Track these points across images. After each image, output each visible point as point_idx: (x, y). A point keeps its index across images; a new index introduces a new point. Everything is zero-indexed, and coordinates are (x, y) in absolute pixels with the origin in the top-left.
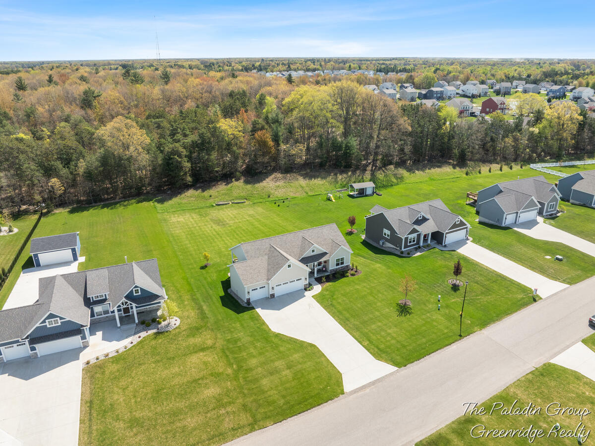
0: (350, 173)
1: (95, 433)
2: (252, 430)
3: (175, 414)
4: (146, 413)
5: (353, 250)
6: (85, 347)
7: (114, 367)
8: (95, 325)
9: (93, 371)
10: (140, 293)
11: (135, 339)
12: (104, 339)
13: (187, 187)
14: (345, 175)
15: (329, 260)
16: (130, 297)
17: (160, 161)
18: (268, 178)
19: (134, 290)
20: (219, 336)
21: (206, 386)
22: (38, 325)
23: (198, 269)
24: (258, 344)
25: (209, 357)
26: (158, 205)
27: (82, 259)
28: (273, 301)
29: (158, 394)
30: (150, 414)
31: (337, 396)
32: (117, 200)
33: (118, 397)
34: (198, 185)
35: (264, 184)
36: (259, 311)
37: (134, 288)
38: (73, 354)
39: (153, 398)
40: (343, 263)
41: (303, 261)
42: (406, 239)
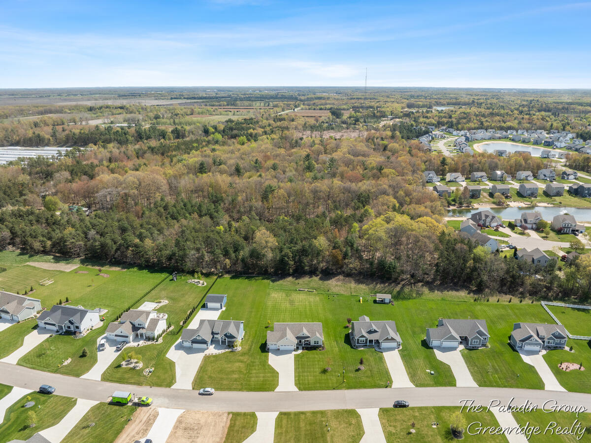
0: (387, 284)
1: (199, 376)
2: (240, 391)
3: (222, 379)
4: (215, 376)
6: (208, 349)
7: (212, 359)
8: (212, 342)
9: (207, 358)
10: (229, 335)
11: (223, 351)
12: (214, 348)
13: (289, 275)
14: (382, 285)
15: (310, 340)
16: (225, 335)
17: (278, 258)
18: (334, 278)
20: (250, 359)
21: (235, 374)
22: (195, 337)
23: (264, 328)
24: (260, 366)
25: (242, 365)
26: (271, 283)
27: (224, 309)
28: (278, 352)
29: (221, 371)
30: (215, 377)
31: (271, 391)
32: (254, 275)
33: (209, 369)
34: (296, 275)
35: (330, 282)
36: (270, 354)
37: (228, 332)
38: (203, 350)
39: (219, 372)
40: (318, 343)
41: (297, 338)
42: (358, 340)
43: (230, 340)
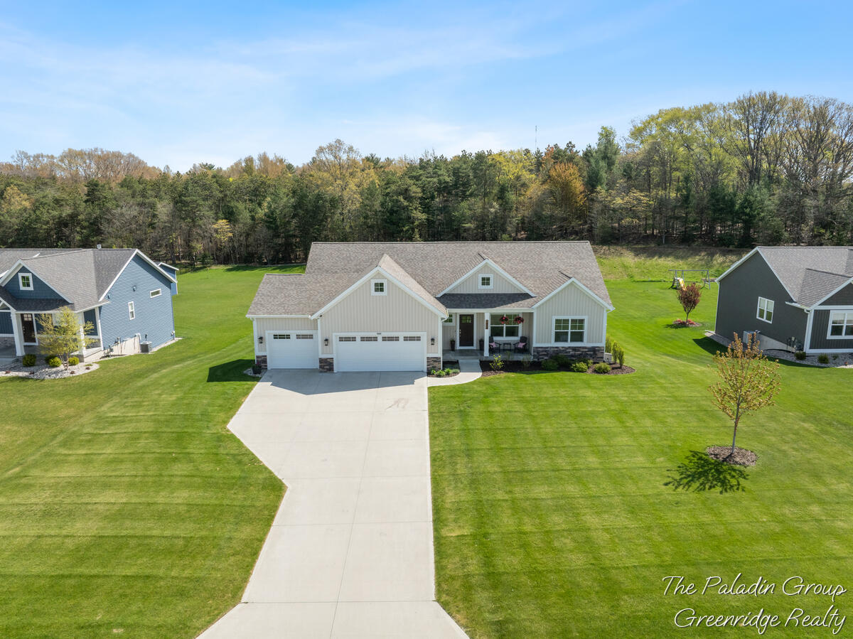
5: (614, 305)
10: (31, 288)
15: (531, 314)
19: (20, 275)
36: (261, 386)
37: (20, 271)
40: (578, 337)
41: (449, 300)
42: (821, 317)
43: (30, 314)
